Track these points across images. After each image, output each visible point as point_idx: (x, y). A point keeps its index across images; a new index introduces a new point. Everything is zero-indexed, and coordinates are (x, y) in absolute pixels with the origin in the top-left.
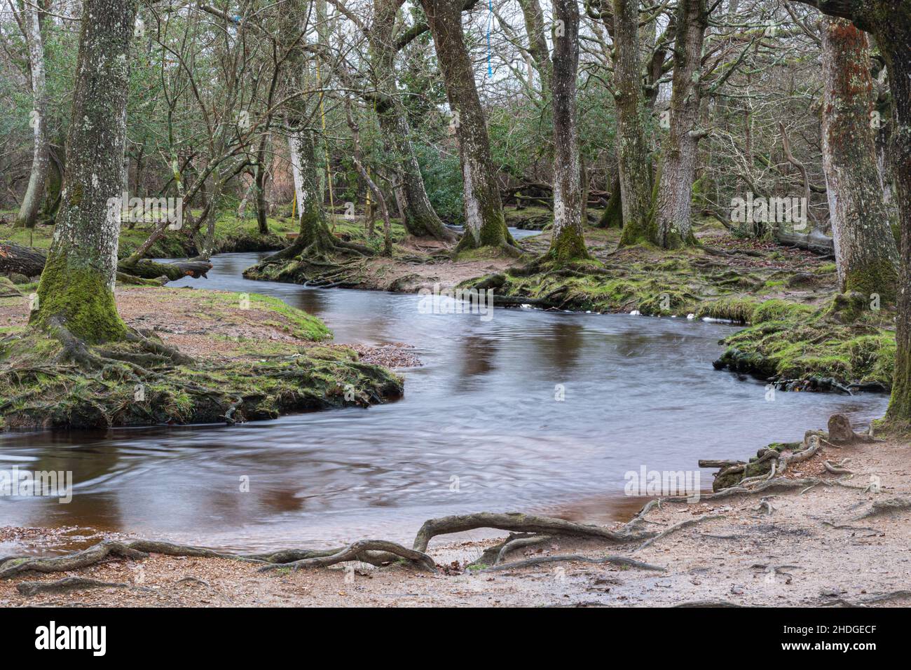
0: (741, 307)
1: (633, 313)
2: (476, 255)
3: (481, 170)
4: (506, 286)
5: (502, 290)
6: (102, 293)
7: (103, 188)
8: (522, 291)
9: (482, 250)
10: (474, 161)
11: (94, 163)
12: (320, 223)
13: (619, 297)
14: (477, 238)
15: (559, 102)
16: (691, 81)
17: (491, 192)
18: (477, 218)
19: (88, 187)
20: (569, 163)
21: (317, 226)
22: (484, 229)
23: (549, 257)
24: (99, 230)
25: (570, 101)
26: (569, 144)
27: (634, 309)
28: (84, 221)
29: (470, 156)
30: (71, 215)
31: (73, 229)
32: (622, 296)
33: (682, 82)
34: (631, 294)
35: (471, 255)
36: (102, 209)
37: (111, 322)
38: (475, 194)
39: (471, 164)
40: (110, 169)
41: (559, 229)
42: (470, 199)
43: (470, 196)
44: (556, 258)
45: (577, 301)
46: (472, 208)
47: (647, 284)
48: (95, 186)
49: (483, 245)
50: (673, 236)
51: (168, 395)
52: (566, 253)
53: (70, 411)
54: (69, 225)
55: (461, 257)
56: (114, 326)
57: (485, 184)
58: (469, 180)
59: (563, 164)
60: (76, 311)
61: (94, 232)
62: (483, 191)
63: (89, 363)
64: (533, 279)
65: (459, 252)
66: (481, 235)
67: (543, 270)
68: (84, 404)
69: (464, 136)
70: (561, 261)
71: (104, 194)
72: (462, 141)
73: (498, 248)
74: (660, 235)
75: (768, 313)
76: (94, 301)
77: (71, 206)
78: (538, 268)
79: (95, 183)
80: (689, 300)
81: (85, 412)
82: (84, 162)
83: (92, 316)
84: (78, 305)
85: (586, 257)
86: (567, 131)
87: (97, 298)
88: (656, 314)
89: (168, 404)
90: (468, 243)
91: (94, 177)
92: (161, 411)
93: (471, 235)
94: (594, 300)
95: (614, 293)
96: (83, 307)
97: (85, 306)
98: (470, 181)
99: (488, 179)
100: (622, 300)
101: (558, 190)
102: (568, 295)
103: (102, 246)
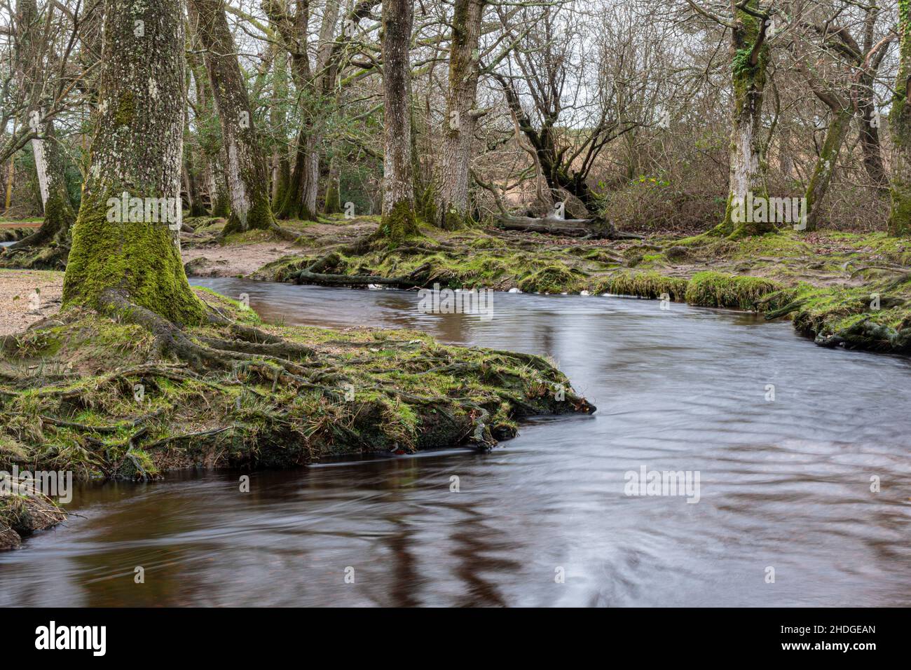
0: (651, 281)
1: (513, 291)
2: (247, 239)
3: (247, 152)
4: (341, 265)
5: (338, 270)
6: (170, 255)
7: (165, 99)
8: (362, 270)
9: (252, 233)
10: (241, 142)
11: (152, 62)
12: (66, 209)
13: (490, 274)
14: (244, 222)
15: (393, 68)
16: (471, 59)
17: (258, 174)
18: (243, 201)
19: (142, 98)
20: (402, 134)
21: (64, 211)
22: (252, 211)
23: (380, 235)
24: (161, 160)
25: (405, 67)
26: (402, 114)
27: (512, 287)
28: (139, 149)
29: (236, 137)
30: (116, 139)
31: (122, 160)
32: (493, 272)
33: (461, 61)
34: (503, 270)
35: (241, 239)
36: (164, 130)
37: (186, 298)
38: (242, 176)
39: (237, 145)
40: (173, 72)
41: (391, 204)
42: (235, 182)
43: (237, 179)
44: (389, 236)
45: (444, 279)
46: (237, 191)
47: (515, 260)
48: (154, 96)
49: (252, 227)
50: (453, 217)
51: (385, 407)
52: (401, 230)
53: (255, 440)
54: (115, 154)
55: (229, 241)
56: (190, 304)
57: (252, 166)
58: (234, 162)
59: (396, 135)
60: (140, 282)
61: (154, 164)
62: (250, 172)
63: (199, 359)
64: (370, 258)
65: (225, 236)
66: (248, 218)
67: (376, 248)
68: (277, 428)
69: (229, 116)
70: (396, 238)
71: (165, 109)
72: (227, 122)
73: (269, 231)
74: (438, 216)
75: (711, 286)
76: (163, 266)
77: (116, 126)
78: (368, 247)
79: (154, 92)
80: (577, 276)
81: (281, 440)
82: (134, 61)
83: (161, 288)
84: (142, 273)
85: (418, 234)
86: (400, 99)
87: (166, 262)
88: (544, 291)
89: (387, 421)
90: (235, 227)
91: (152, 83)
92: (376, 432)
93: (237, 219)
94: (462, 278)
95: (482, 270)
96: (149, 275)
97: (151, 275)
98: (236, 163)
99: (255, 161)
100: (495, 277)
101: (390, 163)
102: (431, 273)
103: (165, 185)
